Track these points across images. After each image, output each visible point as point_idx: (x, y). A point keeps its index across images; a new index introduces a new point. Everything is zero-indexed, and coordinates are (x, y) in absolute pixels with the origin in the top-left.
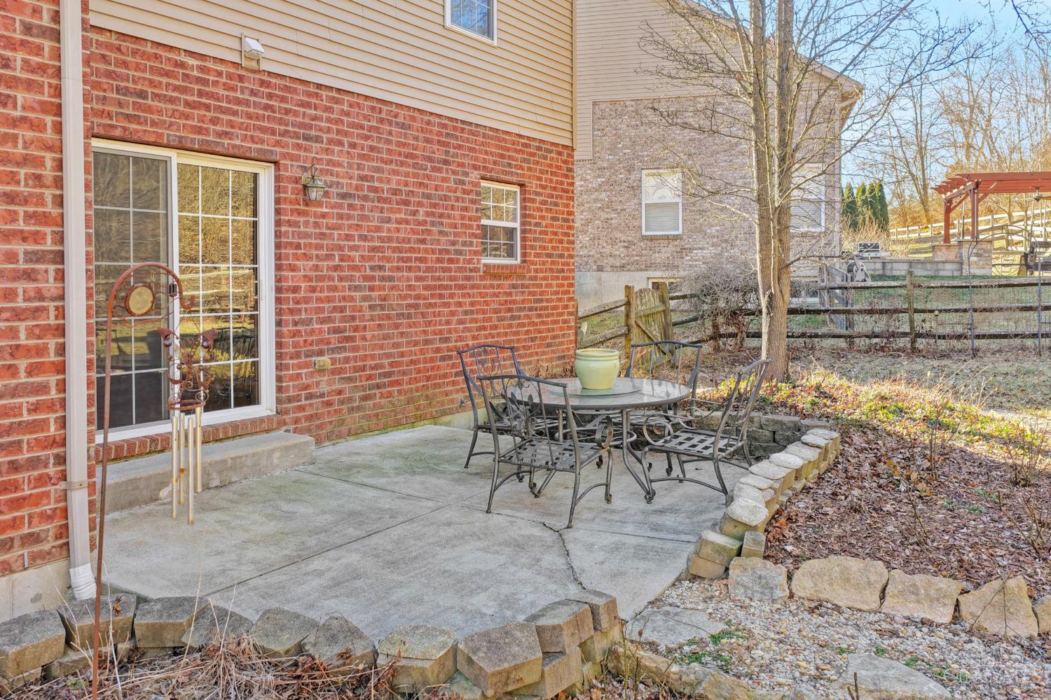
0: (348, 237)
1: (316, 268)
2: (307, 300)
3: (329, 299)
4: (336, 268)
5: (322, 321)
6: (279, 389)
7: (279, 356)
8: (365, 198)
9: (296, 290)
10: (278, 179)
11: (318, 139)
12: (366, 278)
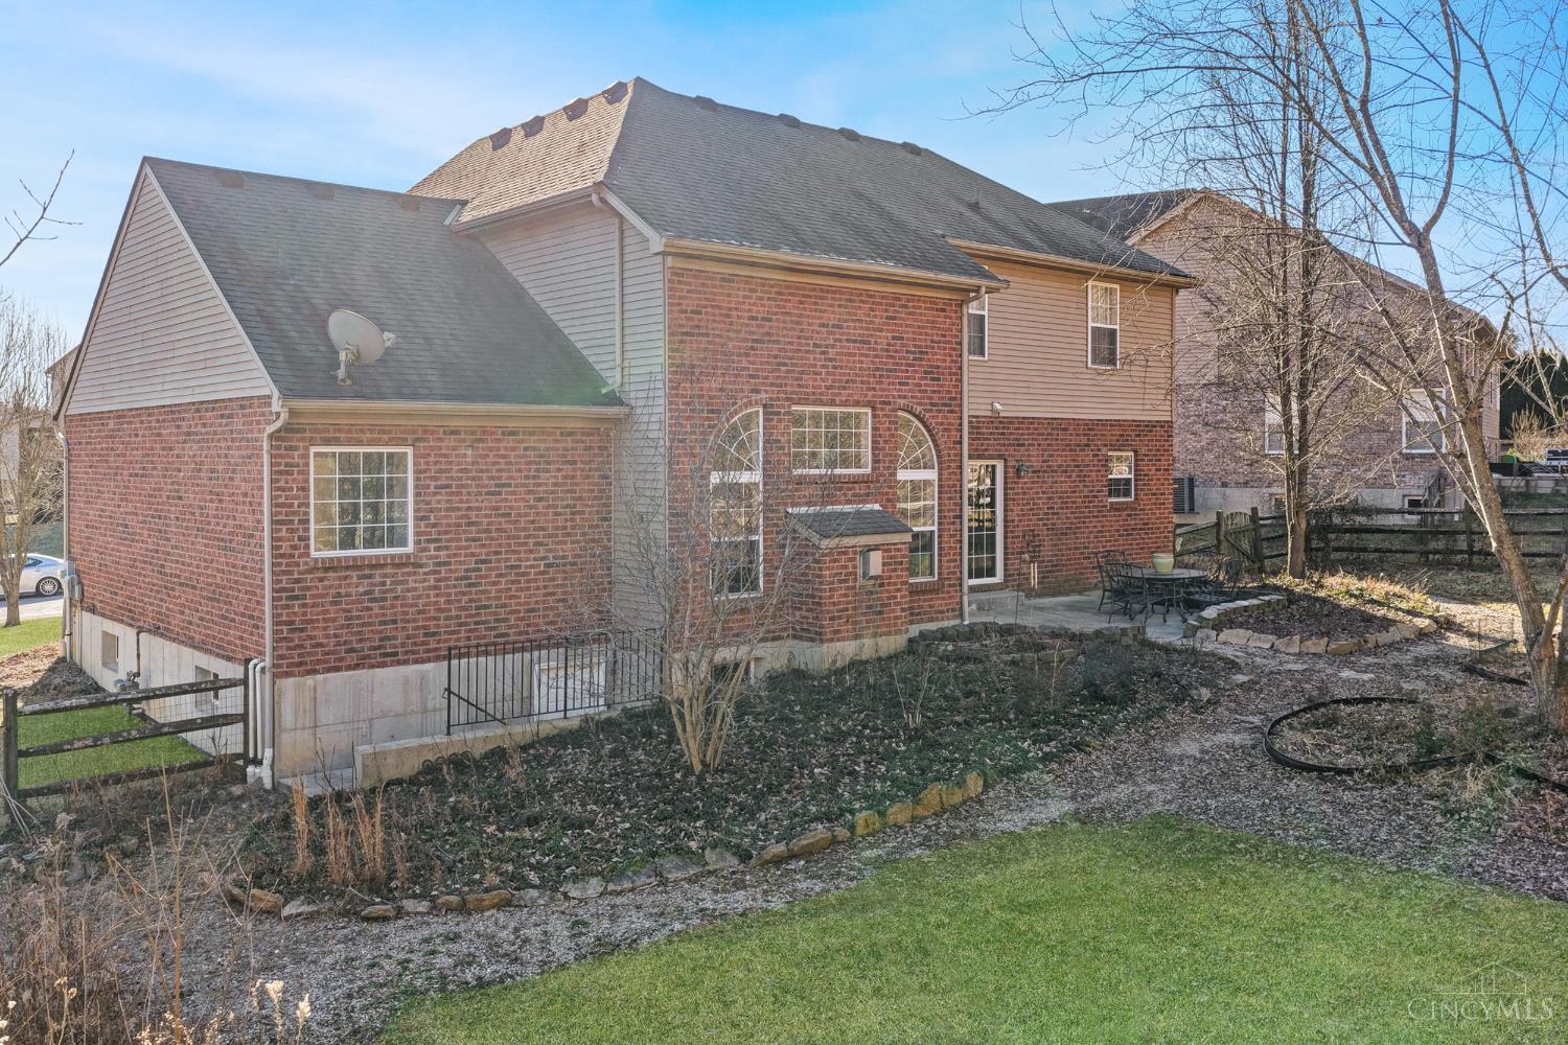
0: (1037, 493)
1: (1023, 510)
2: (1018, 526)
3: (1028, 526)
4: (1031, 509)
6: (1005, 570)
7: (1005, 554)
8: (1045, 471)
9: (1013, 521)
10: (1006, 467)
11: (1023, 445)
12: (1046, 514)
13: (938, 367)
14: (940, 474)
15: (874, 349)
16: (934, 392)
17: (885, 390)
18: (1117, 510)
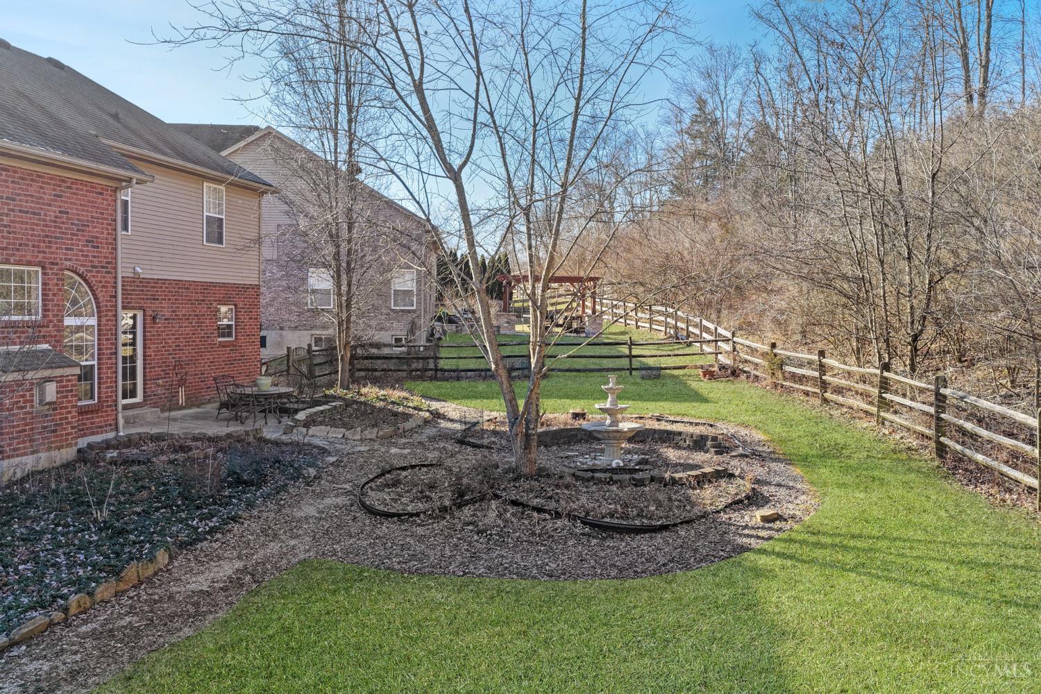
0: (168, 335)
1: (157, 347)
2: (154, 359)
3: (161, 359)
4: (163, 347)
5: (159, 367)
6: (144, 392)
7: (144, 380)
8: (173, 319)
9: (150, 356)
10: (144, 315)
11: (158, 299)
12: (175, 350)
13: (97, 238)
14: (99, 321)
15: (44, 220)
16: (94, 257)
17: (53, 253)
18: (224, 346)
